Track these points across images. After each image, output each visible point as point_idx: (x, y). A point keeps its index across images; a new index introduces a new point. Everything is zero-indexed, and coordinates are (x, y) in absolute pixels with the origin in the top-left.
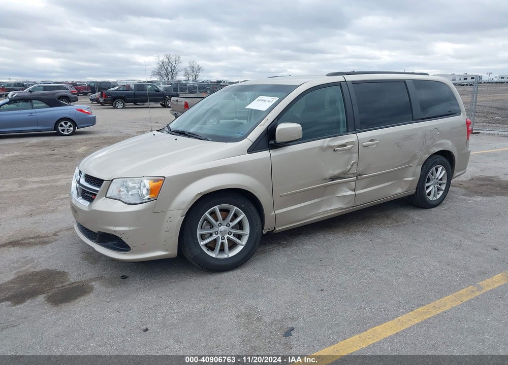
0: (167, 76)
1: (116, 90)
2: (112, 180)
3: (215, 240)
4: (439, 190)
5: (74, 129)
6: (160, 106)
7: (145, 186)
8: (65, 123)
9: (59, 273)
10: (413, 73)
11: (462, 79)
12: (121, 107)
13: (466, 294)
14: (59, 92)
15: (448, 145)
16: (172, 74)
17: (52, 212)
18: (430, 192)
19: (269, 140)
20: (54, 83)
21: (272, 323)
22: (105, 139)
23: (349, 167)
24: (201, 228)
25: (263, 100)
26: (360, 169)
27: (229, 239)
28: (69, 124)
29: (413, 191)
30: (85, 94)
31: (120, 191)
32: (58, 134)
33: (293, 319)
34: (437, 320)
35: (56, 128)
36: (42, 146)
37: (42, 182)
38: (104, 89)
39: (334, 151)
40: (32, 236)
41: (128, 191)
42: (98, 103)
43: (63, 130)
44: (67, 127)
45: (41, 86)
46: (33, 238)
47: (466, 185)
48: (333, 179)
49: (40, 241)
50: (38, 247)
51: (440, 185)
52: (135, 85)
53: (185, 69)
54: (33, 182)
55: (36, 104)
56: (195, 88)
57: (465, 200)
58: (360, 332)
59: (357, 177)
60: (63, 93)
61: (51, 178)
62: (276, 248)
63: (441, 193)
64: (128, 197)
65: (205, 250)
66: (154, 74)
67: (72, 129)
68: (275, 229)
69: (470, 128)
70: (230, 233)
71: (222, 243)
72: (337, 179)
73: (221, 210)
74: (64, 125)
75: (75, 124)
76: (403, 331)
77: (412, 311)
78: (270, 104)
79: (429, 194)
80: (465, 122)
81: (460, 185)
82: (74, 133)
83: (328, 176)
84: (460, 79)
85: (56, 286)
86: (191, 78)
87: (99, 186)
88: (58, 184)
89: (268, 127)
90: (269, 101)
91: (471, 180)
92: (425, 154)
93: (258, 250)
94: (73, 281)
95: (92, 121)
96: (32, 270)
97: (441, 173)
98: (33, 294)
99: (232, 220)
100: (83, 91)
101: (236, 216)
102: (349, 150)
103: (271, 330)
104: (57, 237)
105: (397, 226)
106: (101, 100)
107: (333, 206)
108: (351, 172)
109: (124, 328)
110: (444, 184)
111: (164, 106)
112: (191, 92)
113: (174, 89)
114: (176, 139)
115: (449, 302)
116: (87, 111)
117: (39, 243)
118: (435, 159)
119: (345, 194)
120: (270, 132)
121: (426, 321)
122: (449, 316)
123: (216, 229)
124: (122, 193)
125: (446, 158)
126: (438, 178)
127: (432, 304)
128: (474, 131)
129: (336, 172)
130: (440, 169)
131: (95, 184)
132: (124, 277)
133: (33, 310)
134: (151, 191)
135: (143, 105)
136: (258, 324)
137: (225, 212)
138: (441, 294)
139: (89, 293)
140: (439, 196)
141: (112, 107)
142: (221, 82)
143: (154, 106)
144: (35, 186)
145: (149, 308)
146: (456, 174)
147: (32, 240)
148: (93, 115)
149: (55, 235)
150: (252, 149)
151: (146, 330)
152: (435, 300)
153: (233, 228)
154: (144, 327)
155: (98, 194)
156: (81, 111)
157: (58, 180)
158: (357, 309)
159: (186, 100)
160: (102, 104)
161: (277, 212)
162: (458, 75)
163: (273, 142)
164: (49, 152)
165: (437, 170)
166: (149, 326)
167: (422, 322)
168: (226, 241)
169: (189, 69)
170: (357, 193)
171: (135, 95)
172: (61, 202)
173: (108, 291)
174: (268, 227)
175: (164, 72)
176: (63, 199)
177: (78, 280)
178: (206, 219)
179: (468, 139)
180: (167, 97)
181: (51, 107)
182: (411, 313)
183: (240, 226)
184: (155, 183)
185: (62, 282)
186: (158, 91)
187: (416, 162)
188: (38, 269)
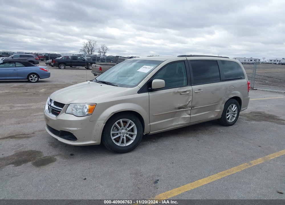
0: (89, 52)
1: (61, 59)
2: (69, 104)
3: (119, 137)
4: (233, 117)
5: (38, 79)
6: (85, 68)
7: (86, 108)
8: (33, 76)
9: (37, 152)
10: (221, 57)
11: (250, 60)
12: (63, 68)
13: (243, 166)
14: (28, 59)
15: (238, 94)
16: (92, 51)
17: (30, 122)
18: (229, 118)
19: (148, 87)
20: (25, 53)
21: (148, 177)
22: (55, 85)
23: (188, 103)
24: (113, 130)
25: (146, 68)
26: (193, 104)
27: (126, 137)
28: (35, 76)
29: (220, 117)
30: (42, 60)
31: (73, 110)
32: (29, 82)
33: (158, 176)
34: (228, 178)
35: (28, 78)
36: (20, 88)
37: (23, 106)
38: (53, 58)
39: (180, 94)
40: (21, 134)
41: (77, 111)
42: (50, 65)
43: (32, 80)
44: (34, 78)
45: (19, 55)
46: (21, 135)
47: (248, 115)
48: (179, 108)
49: (26, 136)
50: (25, 139)
51: (234, 114)
52: (72, 56)
53: (99, 49)
54: (18, 107)
55: (18, 64)
56: (104, 59)
57: (246, 123)
58: (191, 182)
59: (191, 108)
60: (31, 59)
61: (28, 105)
62: (149, 143)
63: (234, 118)
64: (77, 113)
65: (114, 141)
66: (81, 50)
67: (37, 79)
68: (150, 133)
69: (250, 86)
70: (127, 134)
71: (123, 139)
72: (181, 108)
73: (123, 122)
74: (33, 77)
75: (38, 77)
76: (212, 182)
77: (217, 173)
78: (150, 70)
79: (228, 119)
80: (247, 83)
81: (245, 115)
82: (38, 81)
83: (177, 107)
84: (248, 61)
85: (37, 158)
86: (102, 54)
87: (62, 107)
88: (31, 108)
89: (148, 81)
90: (149, 68)
91: (250, 113)
92: (226, 98)
93: (140, 143)
94: (46, 156)
95: (48, 75)
96: (23, 150)
97: (234, 108)
98: (25, 161)
99: (128, 127)
100: (41, 59)
101: (130, 125)
102: (188, 94)
103: (147, 180)
104: (34, 135)
105: (212, 134)
106: (52, 64)
107: (179, 122)
108: (188, 105)
109: (74, 178)
110: (236, 114)
111: (88, 69)
112: (102, 62)
113: (93, 59)
114: (101, 85)
115: (235, 170)
116: (46, 70)
117: (25, 137)
118: (231, 101)
119: (185, 116)
120: (149, 84)
121: (224, 178)
122: (235, 176)
123: (120, 131)
124: (74, 111)
125: (237, 101)
126: (233, 111)
127: (227, 171)
128: (254, 88)
129: (181, 105)
130: (234, 106)
131: (60, 106)
132: (72, 155)
133: (26, 169)
134: (89, 110)
135: (76, 67)
136: (141, 178)
137: (125, 123)
138: (231, 166)
139: (54, 161)
140: (233, 120)
141: (58, 68)
142: (119, 57)
143: (81, 68)
144: (19, 108)
145: (86, 169)
146: (242, 109)
147: (21, 136)
148: (49, 72)
149: (33, 133)
150: (140, 92)
151: (85, 179)
152: (228, 169)
153: (129, 131)
154: (84, 178)
155: (61, 111)
156: (42, 69)
157: (31, 106)
158: (190, 172)
159: (101, 66)
160: (52, 66)
161: (151, 124)
162: (247, 59)
163: (150, 89)
164: (25, 91)
165: (232, 106)
166: (86, 177)
167: (222, 178)
168: (125, 138)
169: (101, 49)
170: (191, 116)
171: (71, 62)
172: (34, 117)
173: (64, 161)
174: (146, 131)
175: (86, 50)
176: (35, 116)
177: (48, 156)
178: (115, 126)
179: (248, 92)
180: (89, 64)
181: (26, 66)
182: (216, 174)
183: (132, 130)
184: (91, 107)
185: (40, 156)
186: (84, 60)
187: (222, 102)
188: (26, 150)
